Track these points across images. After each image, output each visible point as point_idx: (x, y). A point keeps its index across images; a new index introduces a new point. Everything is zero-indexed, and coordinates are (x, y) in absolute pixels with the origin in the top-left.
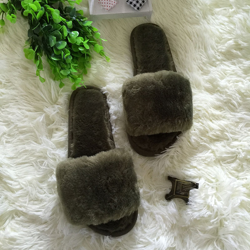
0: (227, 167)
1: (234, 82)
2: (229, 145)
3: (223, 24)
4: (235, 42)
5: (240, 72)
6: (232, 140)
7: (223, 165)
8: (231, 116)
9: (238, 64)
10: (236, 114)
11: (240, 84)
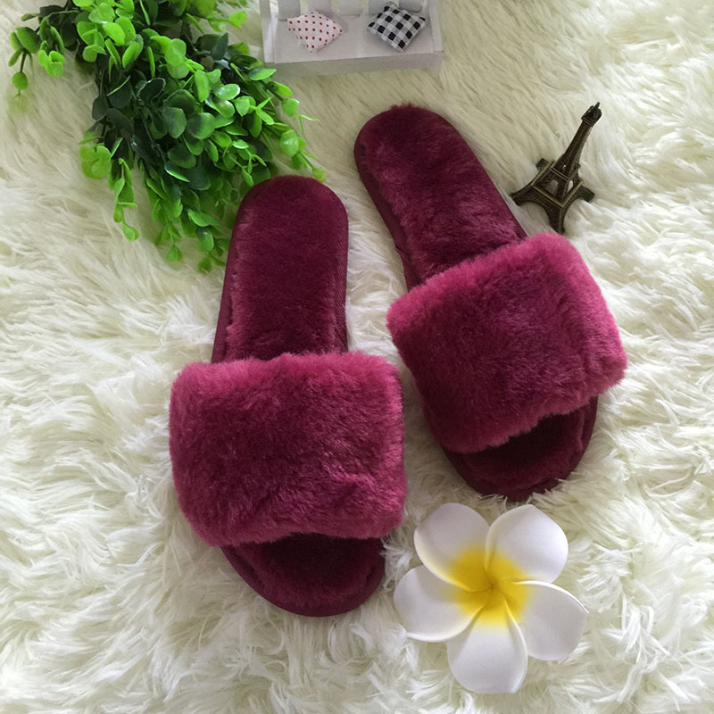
0: (663, 503)
1: (681, 252)
2: (668, 437)
3: (649, 88)
4: (684, 137)
5: (700, 223)
6: (679, 423)
7: (651, 495)
8: (675, 351)
9: (694, 200)
10: (690, 344)
11: (701, 258)
